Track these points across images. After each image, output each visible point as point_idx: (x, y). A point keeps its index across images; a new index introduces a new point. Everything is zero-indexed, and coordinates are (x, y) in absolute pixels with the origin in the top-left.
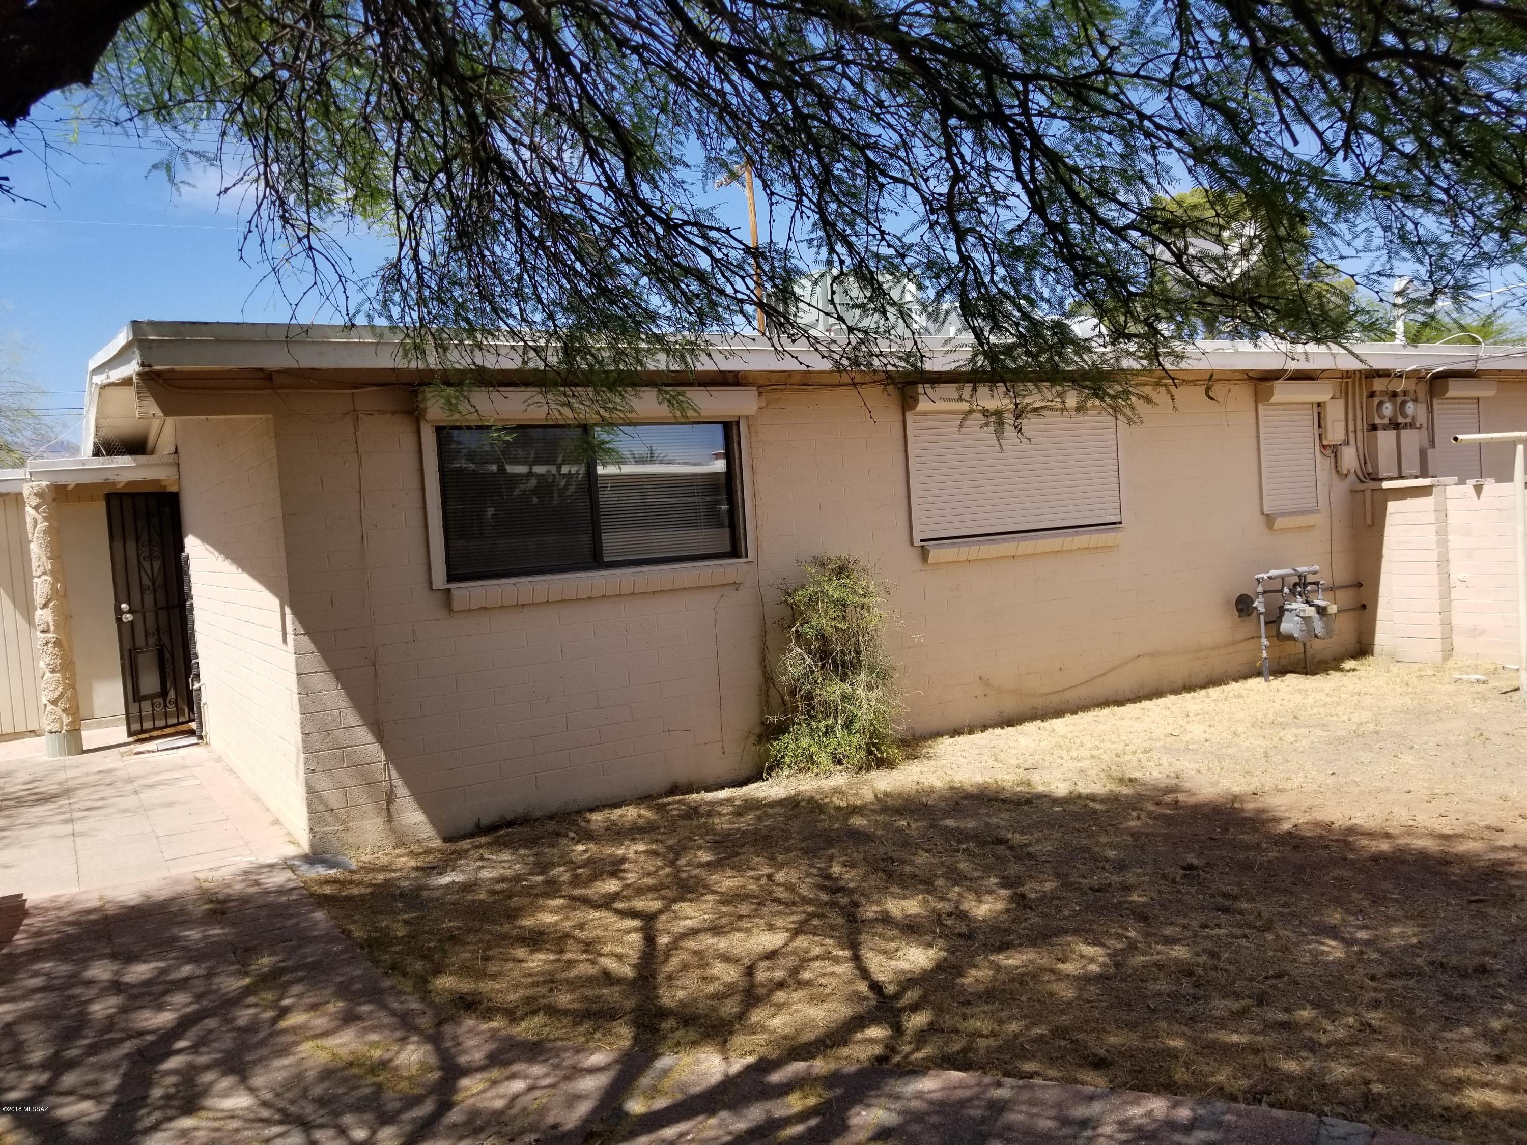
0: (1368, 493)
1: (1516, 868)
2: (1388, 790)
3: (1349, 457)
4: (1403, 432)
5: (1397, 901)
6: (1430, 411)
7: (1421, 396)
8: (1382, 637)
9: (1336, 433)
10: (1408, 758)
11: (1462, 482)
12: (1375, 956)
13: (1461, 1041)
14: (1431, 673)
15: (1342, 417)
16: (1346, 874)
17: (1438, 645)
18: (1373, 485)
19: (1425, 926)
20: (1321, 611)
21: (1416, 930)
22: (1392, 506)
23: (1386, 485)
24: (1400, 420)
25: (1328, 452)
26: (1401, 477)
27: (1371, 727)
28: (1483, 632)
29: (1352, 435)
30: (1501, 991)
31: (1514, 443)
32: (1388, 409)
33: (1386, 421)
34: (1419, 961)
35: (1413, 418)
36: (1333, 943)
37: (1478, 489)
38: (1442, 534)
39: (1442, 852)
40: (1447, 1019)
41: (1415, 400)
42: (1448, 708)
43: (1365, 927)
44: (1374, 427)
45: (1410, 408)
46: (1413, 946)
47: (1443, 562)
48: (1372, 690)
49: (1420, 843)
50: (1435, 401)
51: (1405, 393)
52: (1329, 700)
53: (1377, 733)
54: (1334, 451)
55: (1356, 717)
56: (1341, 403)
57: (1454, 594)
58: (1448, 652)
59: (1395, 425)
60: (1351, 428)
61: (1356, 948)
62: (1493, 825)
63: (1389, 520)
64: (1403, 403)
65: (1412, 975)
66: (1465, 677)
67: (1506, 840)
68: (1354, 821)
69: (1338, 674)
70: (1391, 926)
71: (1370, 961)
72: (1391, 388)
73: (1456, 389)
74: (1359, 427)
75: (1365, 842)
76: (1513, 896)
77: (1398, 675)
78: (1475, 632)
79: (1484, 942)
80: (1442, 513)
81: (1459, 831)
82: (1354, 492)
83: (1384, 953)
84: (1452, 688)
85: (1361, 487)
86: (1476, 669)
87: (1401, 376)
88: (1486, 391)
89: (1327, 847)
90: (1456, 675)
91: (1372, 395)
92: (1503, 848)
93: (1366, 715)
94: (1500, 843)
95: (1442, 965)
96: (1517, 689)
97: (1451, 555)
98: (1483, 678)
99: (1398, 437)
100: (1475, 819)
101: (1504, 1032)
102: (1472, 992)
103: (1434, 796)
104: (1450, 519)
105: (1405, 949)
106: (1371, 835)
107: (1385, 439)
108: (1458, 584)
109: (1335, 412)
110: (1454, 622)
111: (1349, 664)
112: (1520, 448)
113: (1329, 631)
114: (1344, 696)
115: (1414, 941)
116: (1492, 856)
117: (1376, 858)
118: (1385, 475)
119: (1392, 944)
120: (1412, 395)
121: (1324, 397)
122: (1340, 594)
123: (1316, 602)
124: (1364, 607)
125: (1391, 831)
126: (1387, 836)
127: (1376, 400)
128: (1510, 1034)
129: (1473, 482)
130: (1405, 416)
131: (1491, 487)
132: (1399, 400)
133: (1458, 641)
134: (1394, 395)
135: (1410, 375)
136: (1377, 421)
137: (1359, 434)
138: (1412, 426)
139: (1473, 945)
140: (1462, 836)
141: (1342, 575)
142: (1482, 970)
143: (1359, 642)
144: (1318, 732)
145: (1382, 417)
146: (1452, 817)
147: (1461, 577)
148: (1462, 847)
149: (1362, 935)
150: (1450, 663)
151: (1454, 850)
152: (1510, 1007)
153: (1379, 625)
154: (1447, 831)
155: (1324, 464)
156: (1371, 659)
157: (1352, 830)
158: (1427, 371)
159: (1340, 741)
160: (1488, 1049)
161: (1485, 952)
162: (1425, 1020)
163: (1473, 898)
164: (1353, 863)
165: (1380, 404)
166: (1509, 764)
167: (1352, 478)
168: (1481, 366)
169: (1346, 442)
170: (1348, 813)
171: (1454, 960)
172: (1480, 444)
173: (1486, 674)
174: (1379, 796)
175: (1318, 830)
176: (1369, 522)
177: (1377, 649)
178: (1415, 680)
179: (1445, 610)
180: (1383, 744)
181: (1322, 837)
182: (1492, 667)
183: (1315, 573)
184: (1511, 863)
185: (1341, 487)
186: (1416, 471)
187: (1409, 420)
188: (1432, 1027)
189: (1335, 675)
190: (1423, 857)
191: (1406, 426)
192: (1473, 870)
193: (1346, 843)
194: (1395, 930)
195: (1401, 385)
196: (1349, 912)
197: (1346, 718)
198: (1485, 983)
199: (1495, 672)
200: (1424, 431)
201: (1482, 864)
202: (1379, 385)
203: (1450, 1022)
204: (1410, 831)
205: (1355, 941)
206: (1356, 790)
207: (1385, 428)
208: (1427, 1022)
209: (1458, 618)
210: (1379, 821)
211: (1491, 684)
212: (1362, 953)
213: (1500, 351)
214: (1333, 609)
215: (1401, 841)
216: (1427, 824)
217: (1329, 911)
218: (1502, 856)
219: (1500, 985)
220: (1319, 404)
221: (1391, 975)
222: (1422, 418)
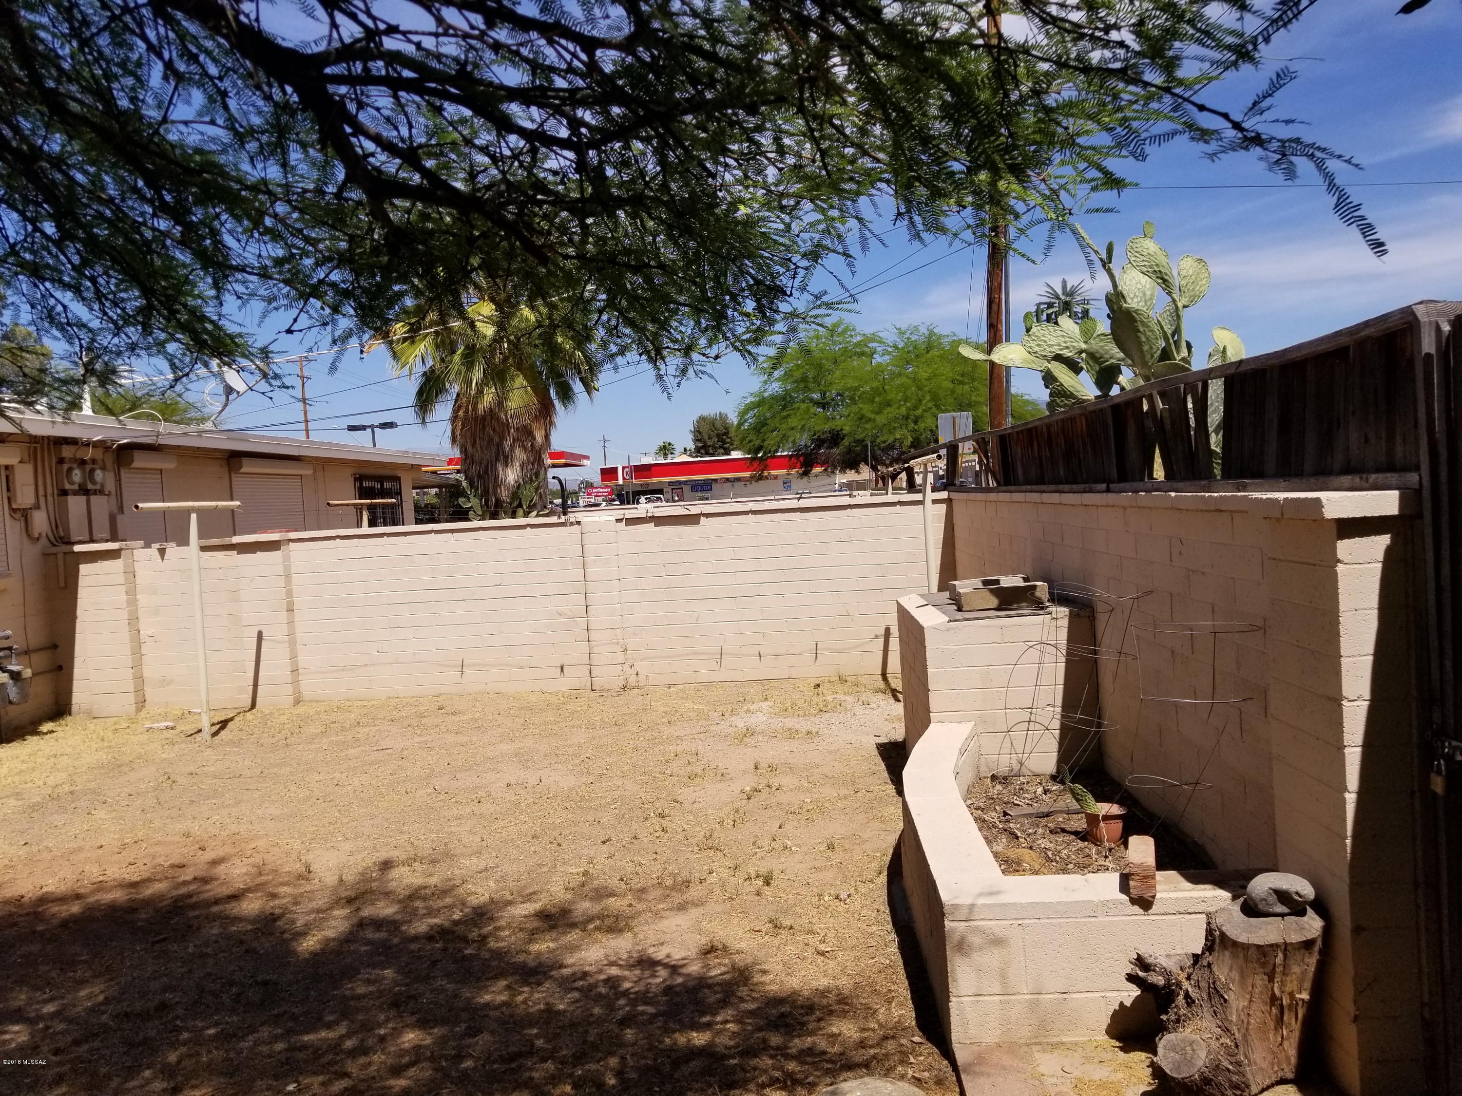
0: (60, 557)
1: (194, 900)
2: (80, 849)
3: (40, 521)
4: (93, 498)
5: (85, 962)
6: (118, 480)
7: (109, 464)
8: (80, 696)
9: (25, 496)
10: (101, 814)
11: (148, 545)
12: (61, 1027)
13: (142, 1087)
14: (125, 725)
15: (32, 481)
16: (34, 948)
17: (131, 698)
18: (65, 548)
19: (112, 980)
20: (15, 676)
21: (102, 987)
22: (84, 569)
23: (77, 548)
24: (90, 486)
25: (18, 515)
26: (92, 541)
27: (66, 788)
28: (170, 682)
29: (42, 500)
30: (178, 1022)
31: (188, 512)
32: (77, 475)
33: (76, 487)
34: (104, 1018)
35: (102, 485)
36: (16, 1028)
37: (162, 552)
38: (132, 593)
39: (130, 900)
40: (129, 1068)
41: (103, 468)
42: (140, 757)
43: (52, 999)
44: (64, 493)
45: (99, 475)
46: (101, 1004)
47: (133, 620)
48: (69, 750)
49: (108, 897)
50: (122, 471)
51: (94, 461)
52: (24, 767)
53: (72, 793)
54: (24, 515)
55: (51, 781)
56: (29, 468)
57: (145, 649)
58: (141, 704)
59: (84, 491)
60: (41, 492)
61: (41, 1026)
62: (176, 863)
63: (82, 582)
64: (92, 471)
65: (97, 1035)
66: (156, 725)
67: (187, 875)
68: (45, 890)
69: (35, 738)
70: (79, 990)
71: (55, 1033)
72: (79, 455)
73: (140, 461)
74: (49, 492)
75: (55, 909)
76: (190, 927)
77: (94, 731)
78: (165, 682)
79: (165, 979)
80: (131, 574)
81: (146, 875)
82: (45, 555)
83: (70, 1021)
84: (145, 736)
85: (54, 550)
86: (165, 717)
87: (88, 445)
88: (168, 464)
89: (15, 924)
90: (148, 725)
91: (61, 461)
92: (185, 883)
93: (61, 777)
94: (183, 878)
95: (126, 1015)
96: (200, 731)
97: (141, 613)
98: (171, 724)
99: (88, 502)
100: (160, 860)
101: (179, 1062)
102: (153, 1033)
103: (124, 846)
104: (139, 580)
105: (92, 1010)
106: (62, 899)
107: (76, 505)
108: (147, 639)
109: (24, 476)
110: (145, 675)
111: (46, 727)
112: (194, 516)
113: (24, 696)
114: (40, 760)
115: (101, 998)
116: (175, 893)
117: (67, 923)
118: (77, 539)
119: (79, 1009)
120: (100, 462)
121: (13, 461)
122: (36, 658)
123: (10, 667)
124: (60, 668)
125: (82, 891)
126: (78, 897)
127: (66, 467)
128: (184, 1063)
129: (157, 546)
130: (94, 482)
131: (172, 549)
132: (88, 467)
133: (150, 692)
134: (82, 463)
135: (97, 445)
136: (67, 486)
137: (50, 499)
138: (101, 492)
139: (155, 985)
140: (148, 880)
141: (36, 639)
142: (164, 1007)
143: (57, 703)
144: (12, 802)
145: (72, 483)
146: (140, 863)
147: (150, 633)
148: (148, 892)
149: (50, 1008)
150: (143, 714)
151: (141, 896)
152: (186, 1035)
153: (75, 683)
154: (136, 878)
155: (14, 529)
156: (69, 718)
157: (44, 900)
158: (113, 442)
159: (34, 808)
160: (165, 1085)
161: (165, 989)
162: (108, 1077)
163: (156, 939)
164: (42, 934)
165: (70, 470)
166: (192, 802)
167: (44, 541)
168: (162, 441)
169: (37, 507)
170: (39, 882)
171: (138, 1006)
172: (164, 512)
173: (174, 720)
174: (72, 857)
175: (7, 908)
176: (62, 584)
177: (75, 708)
178: (110, 734)
179: (137, 665)
180: (77, 804)
181: (11, 915)
182: (179, 713)
183: (7, 638)
184: (189, 896)
185: (33, 552)
186: (106, 535)
187: (98, 487)
188: (115, 1083)
189: (32, 740)
190: (113, 908)
191: (95, 492)
192: (157, 911)
193: (36, 914)
194: (83, 993)
195: (89, 454)
196: (37, 988)
197: (41, 783)
198: (164, 1019)
199: (182, 717)
200: (113, 498)
201: (165, 903)
202: (67, 452)
203: (132, 1071)
204: (100, 887)
205: (40, 1018)
206: (49, 856)
207: (75, 493)
208: (110, 1079)
209: (149, 671)
210: (69, 884)
211: (180, 728)
212: (47, 1028)
213: (177, 429)
214: (28, 673)
215: (92, 899)
216: (117, 876)
217: (14, 994)
218: (183, 890)
219: (177, 1017)
220: (7, 467)
221: (77, 1042)
222: (110, 486)
